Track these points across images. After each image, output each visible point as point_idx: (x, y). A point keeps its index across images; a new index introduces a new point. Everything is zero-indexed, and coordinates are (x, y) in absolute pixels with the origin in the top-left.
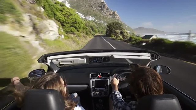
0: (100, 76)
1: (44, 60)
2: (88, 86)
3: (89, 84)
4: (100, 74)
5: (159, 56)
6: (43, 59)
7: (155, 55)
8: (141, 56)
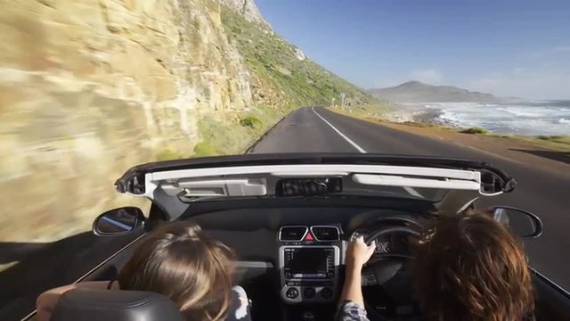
0: (309, 237)
1: (136, 182)
2: (271, 266)
3: (275, 261)
4: (309, 231)
5: (509, 180)
6: (132, 182)
7: (495, 177)
8: (449, 178)
